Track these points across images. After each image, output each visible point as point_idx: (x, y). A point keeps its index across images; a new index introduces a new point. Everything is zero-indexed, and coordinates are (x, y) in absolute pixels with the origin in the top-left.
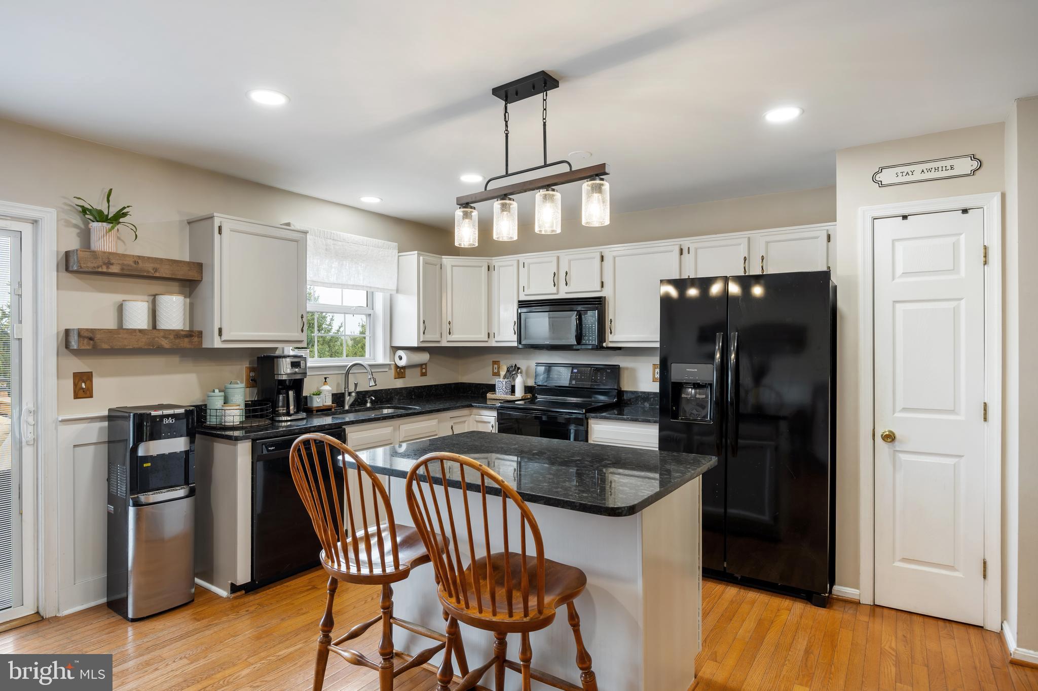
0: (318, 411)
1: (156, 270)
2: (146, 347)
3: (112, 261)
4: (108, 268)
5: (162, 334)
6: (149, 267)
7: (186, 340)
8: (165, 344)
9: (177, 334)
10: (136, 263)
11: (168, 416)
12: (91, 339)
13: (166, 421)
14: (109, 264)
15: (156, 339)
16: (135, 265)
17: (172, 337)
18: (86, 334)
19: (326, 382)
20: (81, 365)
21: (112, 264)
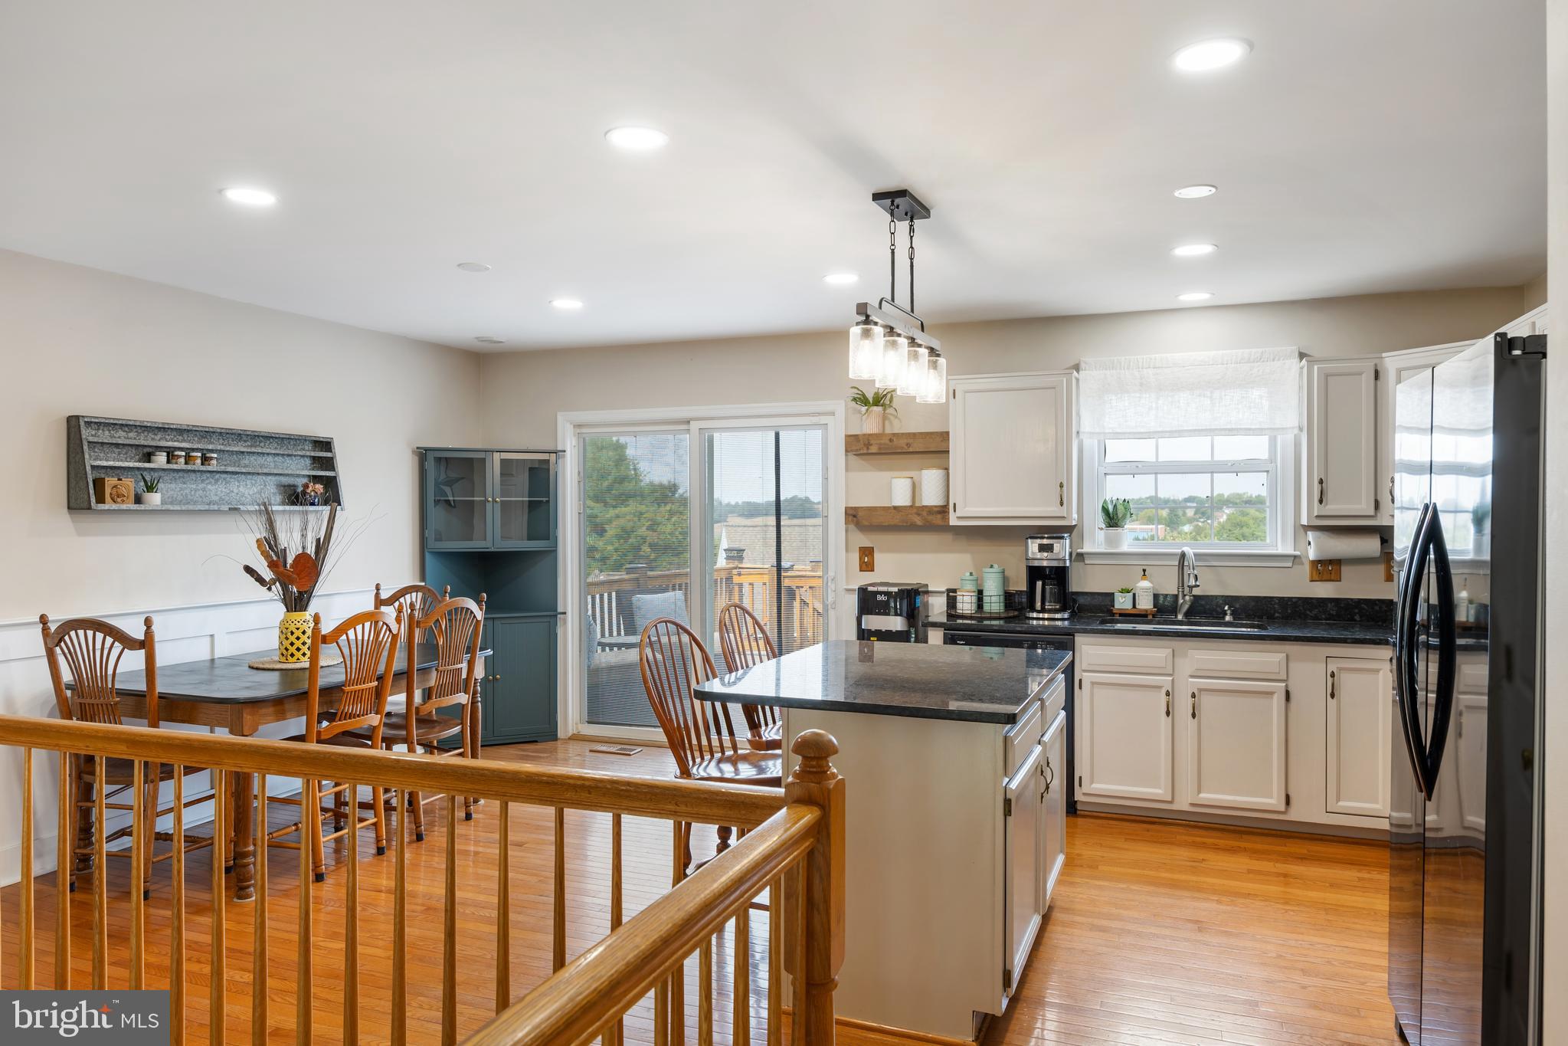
0: (1121, 615)
1: (909, 445)
2: (901, 524)
3: (872, 442)
4: (868, 449)
5: (915, 511)
6: (903, 442)
7: (939, 516)
8: (918, 521)
9: (930, 510)
10: (891, 440)
11: (881, 593)
12: (854, 516)
13: (880, 598)
14: (868, 445)
15: (910, 516)
16: (891, 444)
17: (925, 513)
18: (851, 512)
19: (1144, 575)
20: (865, 541)
21: (871, 445)
